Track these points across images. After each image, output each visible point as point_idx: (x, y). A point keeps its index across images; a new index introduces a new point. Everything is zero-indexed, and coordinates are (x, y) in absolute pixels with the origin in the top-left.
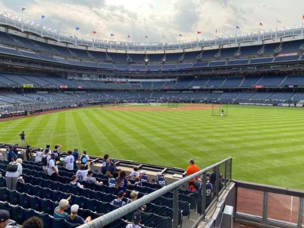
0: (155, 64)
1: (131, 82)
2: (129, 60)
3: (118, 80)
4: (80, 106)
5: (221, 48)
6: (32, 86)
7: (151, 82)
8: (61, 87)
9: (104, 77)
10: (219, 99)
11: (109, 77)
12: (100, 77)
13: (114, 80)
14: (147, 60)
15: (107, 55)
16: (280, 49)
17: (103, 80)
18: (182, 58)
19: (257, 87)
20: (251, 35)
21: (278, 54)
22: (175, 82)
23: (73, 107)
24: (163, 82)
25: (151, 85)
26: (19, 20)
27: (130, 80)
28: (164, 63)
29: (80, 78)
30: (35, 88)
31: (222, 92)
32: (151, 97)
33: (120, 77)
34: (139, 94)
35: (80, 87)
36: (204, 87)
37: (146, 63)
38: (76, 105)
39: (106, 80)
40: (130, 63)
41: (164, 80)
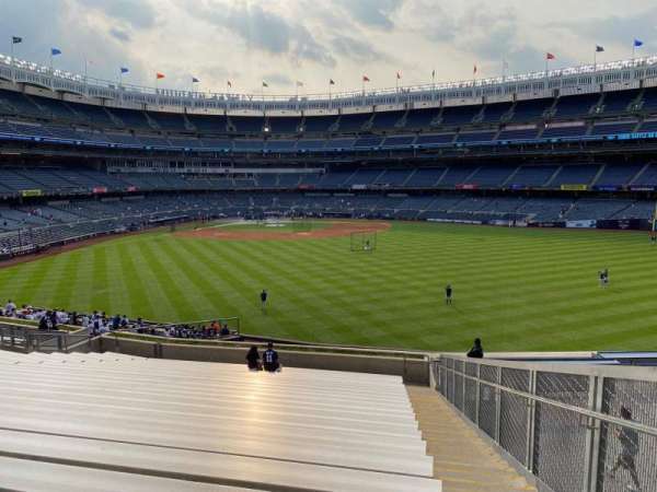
0: (283, 138)
1: (235, 175)
2: (231, 129)
3: (209, 170)
4: (132, 229)
5: (408, 108)
6: (39, 192)
7: (275, 174)
8: (95, 190)
9: (181, 165)
10: (396, 210)
11: (190, 164)
12: (173, 165)
13: (201, 170)
14: (267, 130)
15: (186, 119)
16: (511, 114)
17: (178, 170)
18: (335, 128)
19: (466, 187)
20: (461, 86)
21: (504, 125)
22: (321, 174)
23: (120, 233)
24: (297, 175)
25: (275, 181)
26: (7, 62)
27: (233, 170)
28: (300, 136)
29: (132, 170)
30: (45, 196)
31: (405, 195)
32: (274, 205)
33: (213, 164)
34: (251, 199)
35: (131, 189)
36: (374, 186)
37: (266, 136)
38: (123, 229)
39: (185, 170)
40: (232, 136)
41: (300, 171)
